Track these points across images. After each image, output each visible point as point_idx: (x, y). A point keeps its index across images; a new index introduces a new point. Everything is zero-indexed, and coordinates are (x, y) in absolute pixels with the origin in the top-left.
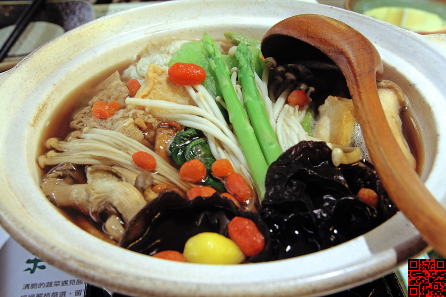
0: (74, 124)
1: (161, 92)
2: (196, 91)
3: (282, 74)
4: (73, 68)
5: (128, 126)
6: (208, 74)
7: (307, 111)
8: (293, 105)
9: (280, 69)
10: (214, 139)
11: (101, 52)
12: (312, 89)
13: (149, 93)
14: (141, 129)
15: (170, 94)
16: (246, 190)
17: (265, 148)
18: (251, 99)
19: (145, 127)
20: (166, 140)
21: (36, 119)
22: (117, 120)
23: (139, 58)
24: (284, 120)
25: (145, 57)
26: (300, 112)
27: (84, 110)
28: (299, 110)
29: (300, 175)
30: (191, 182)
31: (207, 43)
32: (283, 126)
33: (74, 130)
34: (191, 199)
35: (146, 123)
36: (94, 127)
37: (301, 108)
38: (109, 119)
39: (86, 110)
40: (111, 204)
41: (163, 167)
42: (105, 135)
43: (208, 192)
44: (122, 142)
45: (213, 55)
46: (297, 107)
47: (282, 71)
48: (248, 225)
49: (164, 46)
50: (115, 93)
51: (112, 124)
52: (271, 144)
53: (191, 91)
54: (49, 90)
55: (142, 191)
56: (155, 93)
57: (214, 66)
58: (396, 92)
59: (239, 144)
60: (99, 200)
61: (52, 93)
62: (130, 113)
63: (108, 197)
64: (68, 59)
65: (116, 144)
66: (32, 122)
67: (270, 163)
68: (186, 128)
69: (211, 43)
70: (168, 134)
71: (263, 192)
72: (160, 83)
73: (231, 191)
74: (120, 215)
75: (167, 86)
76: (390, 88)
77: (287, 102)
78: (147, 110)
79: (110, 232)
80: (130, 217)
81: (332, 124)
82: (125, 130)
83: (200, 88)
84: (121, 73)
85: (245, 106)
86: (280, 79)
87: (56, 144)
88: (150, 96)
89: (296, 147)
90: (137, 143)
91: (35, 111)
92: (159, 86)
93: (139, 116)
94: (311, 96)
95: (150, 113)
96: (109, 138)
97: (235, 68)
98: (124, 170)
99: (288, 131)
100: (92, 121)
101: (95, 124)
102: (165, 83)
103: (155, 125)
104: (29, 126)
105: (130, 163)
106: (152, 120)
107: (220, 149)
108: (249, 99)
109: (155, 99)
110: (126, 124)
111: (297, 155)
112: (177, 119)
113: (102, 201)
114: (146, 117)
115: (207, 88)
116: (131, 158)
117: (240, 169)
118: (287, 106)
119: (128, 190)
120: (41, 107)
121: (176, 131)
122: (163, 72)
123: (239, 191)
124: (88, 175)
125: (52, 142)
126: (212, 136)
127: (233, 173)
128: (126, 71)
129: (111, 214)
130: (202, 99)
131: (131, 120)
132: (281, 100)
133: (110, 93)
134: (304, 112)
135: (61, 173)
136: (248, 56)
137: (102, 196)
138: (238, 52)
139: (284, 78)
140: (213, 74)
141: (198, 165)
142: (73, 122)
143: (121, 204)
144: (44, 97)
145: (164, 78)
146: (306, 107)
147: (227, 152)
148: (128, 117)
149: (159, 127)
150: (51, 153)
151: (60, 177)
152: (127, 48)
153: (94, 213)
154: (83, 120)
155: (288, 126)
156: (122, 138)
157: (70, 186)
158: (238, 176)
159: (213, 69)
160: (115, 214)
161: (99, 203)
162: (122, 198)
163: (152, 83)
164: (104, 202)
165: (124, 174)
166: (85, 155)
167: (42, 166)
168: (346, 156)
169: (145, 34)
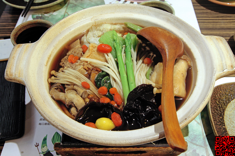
0: (61, 64)
1: (94, 55)
2: (108, 55)
3: (144, 48)
4: (61, 38)
5: (81, 69)
6: (113, 48)
7: (150, 67)
8: (145, 64)
9: (144, 45)
10: (112, 77)
11: (73, 29)
12: (155, 56)
13: (90, 55)
14: (86, 70)
15: (98, 56)
16: (120, 101)
17: (129, 84)
18: (128, 62)
19: (87, 69)
20: (95, 76)
21: (47, 62)
22: (77, 65)
23: (88, 31)
24: (139, 71)
25: (91, 31)
26: (147, 67)
27: (65, 58)
28: (147, 66)
29: (139, 98)
30: (102, 95)
31: (114, 35)
32: (138, 75)
33: (61, 67)
34: (101, 102)
35: (88, 68)
36: (69, 67)
37: (148, 65)
38: (74, 64)
39: (66, 57)
40: (73, 103)
41: (92, 87)
42: (72, 72)
43: (107, 100)
44: (78, 75)
45: (116, 41)
46: (147, 65)
47: (145, 46)
48: (118, 116)
49: (99, 26)
50: (77, 51)
51: (75, 67)
52: (132, 83)
53: (106, 55)
54: (52, 48)
55: (84, 99)
56: (92, 55)
57: (115, 46)
58: (187, 62)
59: (121, 81)
60: (69, 101)
61: (53, 50)
62: (82, 64)
63: (72, 100)
64: (59, 33)
65: (76, 76)
66: (46, 64)
67: (131, 91)
68: (103, 71)
69: (115, 35)
70: (96, 73)
71: (126, 102)
72: (94, 51)
73: (115, 100)
74: (76, 107)
75: (97, 53)
76: (185, 60)
77: (143, 62)
78: (88, 63)
79: (72, 112)
80: (79, 108)
81: (157, 76)
82: (80, 70)
83: (110, 54)
84: (80, 39)
85: (126, 64)
86: (143, 49)
87: (55, 73)
88: (90, 56)
89: (140, 86)
90: (84, 76)
91: (47, 59)
92: (93, 52)
93: (85, 65)
94: (153, 60)
95: (89, 64)
96: (74, 73)
97: (124, 46)
98: (79, 88)
99: (140, 78)
100: (68, 64)
101: (69, 65)
102: (96, 51)
103: (91, 69)
104: (45, 66)
105: (80, 85)
106: (90, 67)
107: (114, 82)
108: (127, 61)
109: (92, 58)
110: (80, 68)
111: (140, 89)
112: (100, 67)
113: (70, 101)
114: (88, 66)
115: (112, 54)
116: (81, 83)
117: (120, 91)
118: (142, 64)
119: (79, 99)
120: (49, 57)
121: (99, 72)
122: (96, 47)
123: (118, 101)
124: (65, 91)
125: (53, 72)
126: (111, 76)
127: (117, 93)
128: (82, 38)
129: (73, 106)
130: (110, 60)
131: (82, 66)
132: (141, 61)
133: (75, 51)
134: (149, 67)
135: (56, 87)
136: (130, 41)
137: (70, 100)
138: (126, 39)
139: (145, 49)
140: (115, 49)
141: (105, 89)
142: (61, 63)
143: (76, 103)
144: (50, 52)
145: (96, 49)
146: (150, 65)
147: (116, 83)
148: (81, 65)
149: (92, 70)
150: (53, 77)
151: (56, 89)
152: (83, 27)
153: (67, 105)
154: (65, 62)
155: (140, 75)
156: (79, 74)
157: (59, 93)
158: (119, 94)
159: (115, 47)
160: (74, 107)
161: (69, 102)
162: (77, 102)
163: (91, 51)
164: (71, 102)
165: (78, 90)
166: (64, 80)
167: (50, 83)
168: (159, 90)
169: (91, 21)
